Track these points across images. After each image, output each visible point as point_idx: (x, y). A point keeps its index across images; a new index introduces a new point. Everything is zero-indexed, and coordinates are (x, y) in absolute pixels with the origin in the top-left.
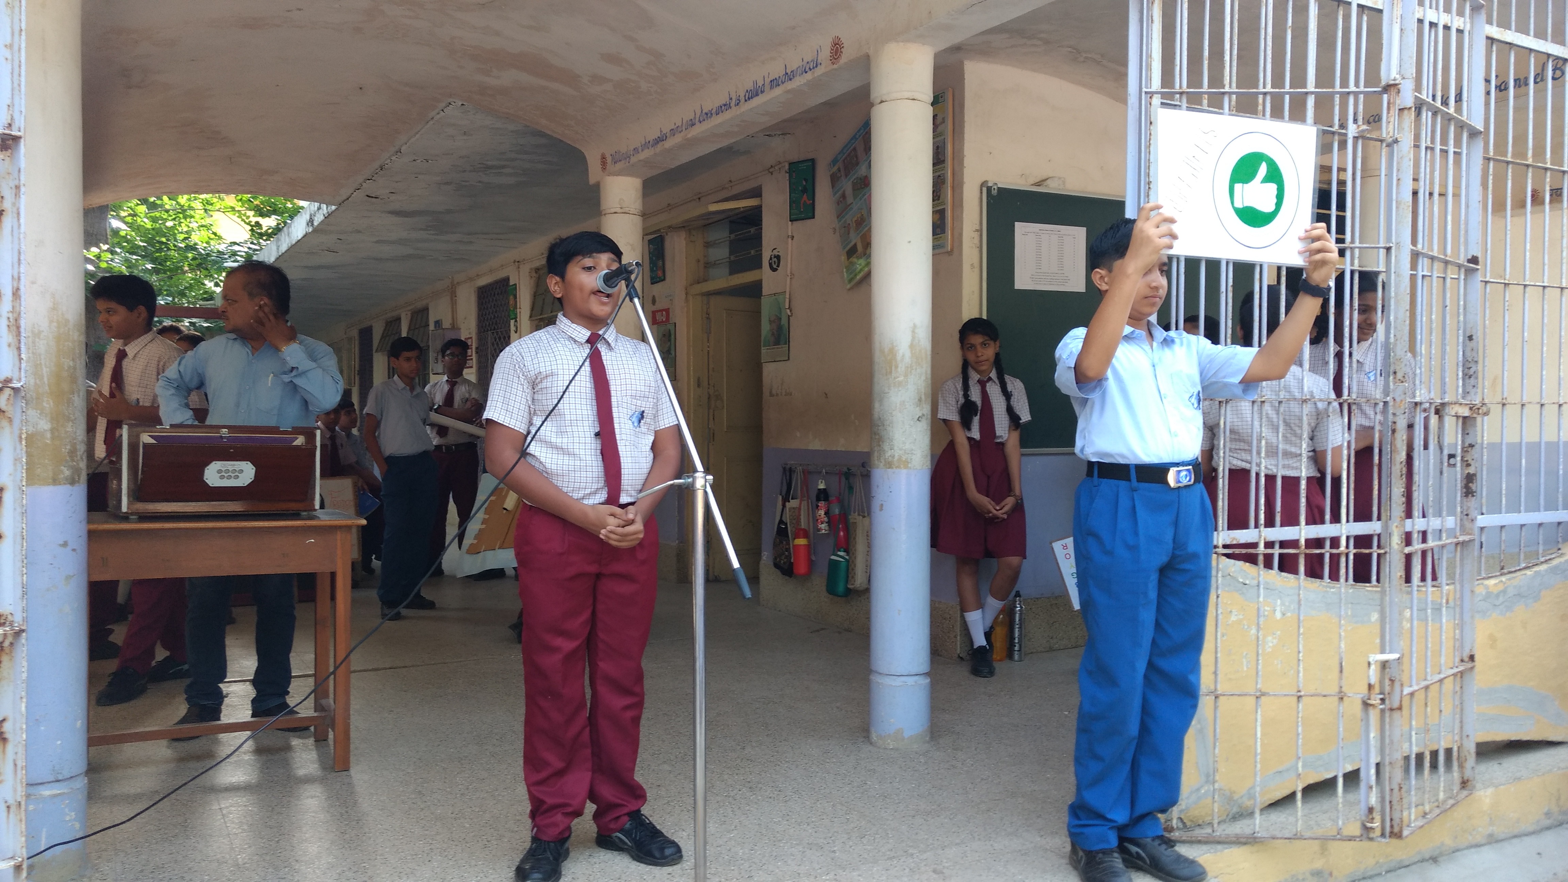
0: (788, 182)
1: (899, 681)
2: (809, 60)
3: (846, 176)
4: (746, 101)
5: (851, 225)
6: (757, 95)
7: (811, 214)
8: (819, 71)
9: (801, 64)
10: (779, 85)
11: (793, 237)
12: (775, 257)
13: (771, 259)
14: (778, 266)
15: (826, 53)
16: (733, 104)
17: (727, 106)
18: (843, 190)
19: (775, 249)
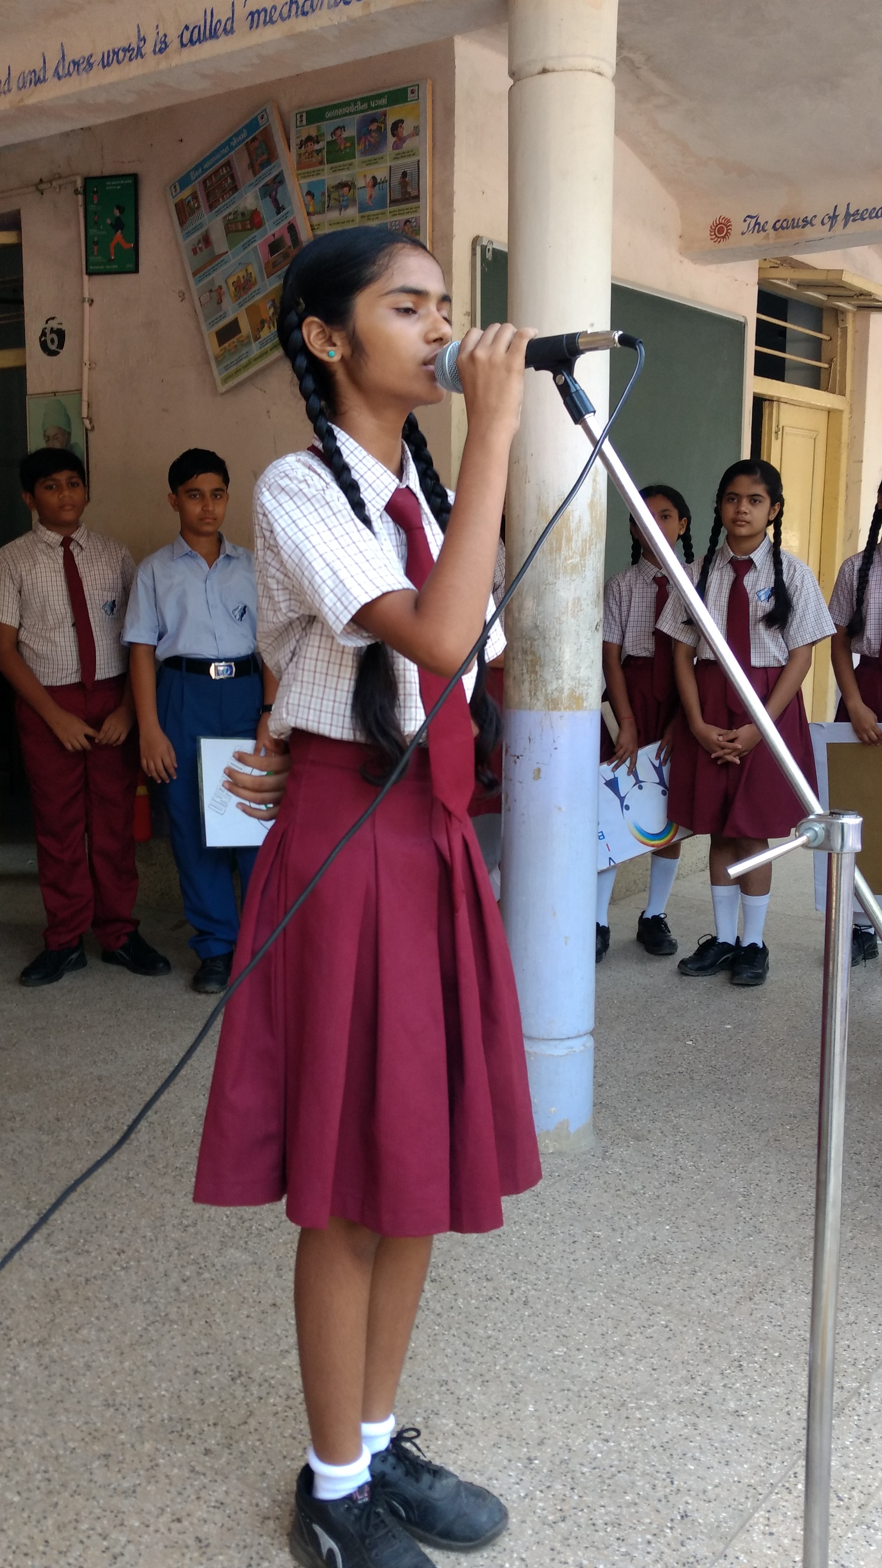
0: (81, 210)
1: (560, 1050)
3: (211, 207)
4: (183, 45)
5: (224, 288)
6: (214, 35)
7: (130, 266)
10: (272, 22)
11: (91, 302)
12: (52, 331)
13: (44, 334)
14: (61, 345)
16: (148, 48)
17: (133, 52)
18: (204, 229)
19: (53, 318)
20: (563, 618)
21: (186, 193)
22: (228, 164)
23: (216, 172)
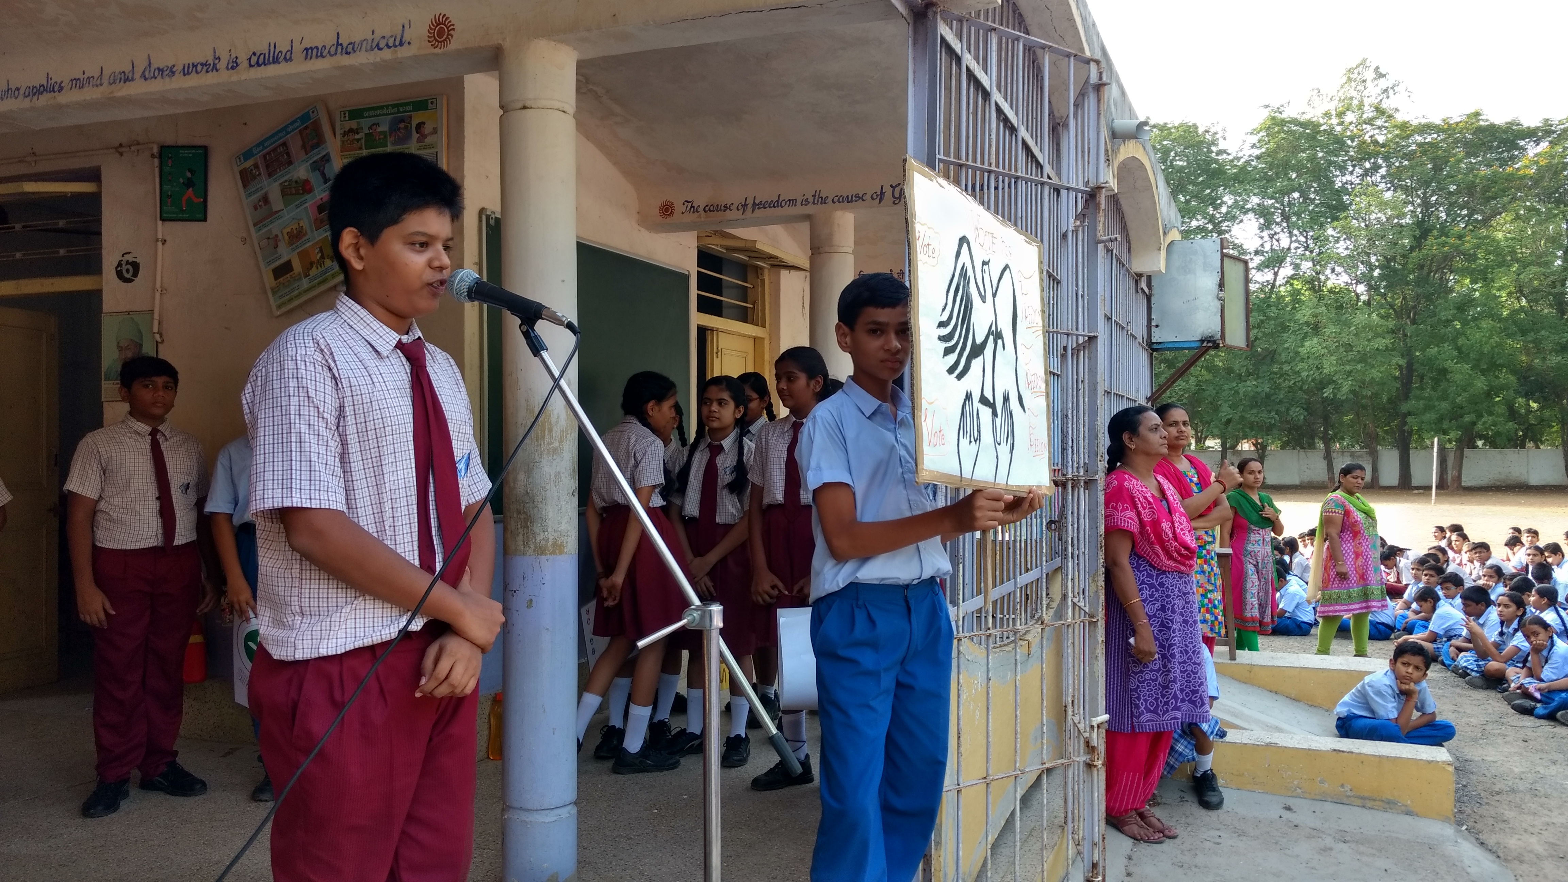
0: (157, 171)
2: (387, 34)
4: (251, 66)
6: (276, 61)
7: (200, 216)
8: (404, 52)
9: (370, 37)
10: (322, 56)
11: (164, 242)
12: (127, 263)
13: (120, 264)
14: (135, 274)
15: (419, 30)
16: (222, 65)
17: (210, 67)
18: (263, 192)
19: (129, 253)
20: (548, 487)
21: (249, 164)
22: (284, 144)
23: (274, 150)
